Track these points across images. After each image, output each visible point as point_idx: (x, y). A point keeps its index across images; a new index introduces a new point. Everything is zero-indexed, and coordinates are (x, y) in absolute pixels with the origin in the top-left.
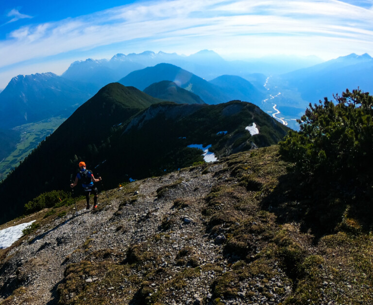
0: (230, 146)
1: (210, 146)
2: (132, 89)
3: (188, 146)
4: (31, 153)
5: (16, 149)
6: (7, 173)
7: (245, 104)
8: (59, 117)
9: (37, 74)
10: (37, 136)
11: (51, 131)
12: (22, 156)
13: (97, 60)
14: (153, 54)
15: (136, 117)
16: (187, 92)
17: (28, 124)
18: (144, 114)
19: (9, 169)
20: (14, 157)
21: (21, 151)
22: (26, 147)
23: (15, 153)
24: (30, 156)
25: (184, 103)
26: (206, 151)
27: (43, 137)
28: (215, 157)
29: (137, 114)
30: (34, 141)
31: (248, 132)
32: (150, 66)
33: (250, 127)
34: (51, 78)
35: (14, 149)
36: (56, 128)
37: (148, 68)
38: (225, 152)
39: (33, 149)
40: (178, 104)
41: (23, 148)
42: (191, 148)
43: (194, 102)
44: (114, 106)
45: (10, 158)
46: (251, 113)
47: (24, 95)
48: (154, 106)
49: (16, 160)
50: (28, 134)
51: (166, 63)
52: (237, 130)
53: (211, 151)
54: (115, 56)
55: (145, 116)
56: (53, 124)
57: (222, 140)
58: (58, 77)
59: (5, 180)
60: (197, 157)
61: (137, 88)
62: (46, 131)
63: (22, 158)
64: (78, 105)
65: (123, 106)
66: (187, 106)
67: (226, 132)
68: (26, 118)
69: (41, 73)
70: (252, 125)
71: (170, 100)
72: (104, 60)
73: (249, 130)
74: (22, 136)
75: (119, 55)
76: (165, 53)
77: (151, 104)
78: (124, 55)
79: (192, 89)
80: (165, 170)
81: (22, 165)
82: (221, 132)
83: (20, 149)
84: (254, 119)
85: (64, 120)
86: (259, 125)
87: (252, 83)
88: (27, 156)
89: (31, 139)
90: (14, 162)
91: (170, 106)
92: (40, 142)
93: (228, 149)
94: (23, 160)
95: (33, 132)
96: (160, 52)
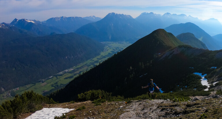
0: (217, 77)
1: (206, 75)
2: (171, 34)
3: (194, 73)
4: (107, 59)
6: (91, 67)
8: (128, 42)
9: (123, 14)
10: (113, 50)
11: (121, 49)
14: (185, 17)
15: (169, 51)
16: (199, 41)
17: (110, 42)
18: (173, 50)
19: (93, 65)
20: (98, 59)
21: (102, 57)
22: (106, 55)
23: (99, 57)
24: (106, 61)
25: (196, 47)
26: (203, 78)
27: (116, 52)
28: (208, 82)
29: (170, 49)
30: (111, 53)
32: (182, 23)
34: (129, 18)
35: (99, 54)
36: (124, 48)
37: (181, 24)
38: (213, 79)
39: (109, 57)
40: (193, 47)
42: (195, 75)
44: (158, 43)
45: (95, 59)
47: (112, 25)
48: (180, 47)
49: (98, 61)
50: (109, 48)
52: (221, 67)
53: (206, 78)
54: (165, 14)
55: (174, 52)
56: (123, 46)
57: (213, 72)
58: (133, 19)
59: (89, 71)
60: (197, 81)
61: (173, 34)
62: (119, 48)
63: (102, 61)
64: (140, 37)
65: (163, 44)
66: (197, 49)
67: (216, 68)
68: (110, 38)
69: (124, 15)
71: (189, 44)
72: (159, 15)
74: (105, 48)
75: (168, 13)
76: (192, 17)
77: (179, 45)
78: (170, 14)
79: (202, 40)
80: (178, 86)
81: (100, 65)
82: (213, 67)
83: (103, 55)
85: (131, 44)
88: (104, 61)
89: (110, 51)
90: (97, 62)
91: (189, 48)
92: (114, 54)
93: (215, 78)
94: (102, 62)
95: (112, 47)
96: (190, 16)
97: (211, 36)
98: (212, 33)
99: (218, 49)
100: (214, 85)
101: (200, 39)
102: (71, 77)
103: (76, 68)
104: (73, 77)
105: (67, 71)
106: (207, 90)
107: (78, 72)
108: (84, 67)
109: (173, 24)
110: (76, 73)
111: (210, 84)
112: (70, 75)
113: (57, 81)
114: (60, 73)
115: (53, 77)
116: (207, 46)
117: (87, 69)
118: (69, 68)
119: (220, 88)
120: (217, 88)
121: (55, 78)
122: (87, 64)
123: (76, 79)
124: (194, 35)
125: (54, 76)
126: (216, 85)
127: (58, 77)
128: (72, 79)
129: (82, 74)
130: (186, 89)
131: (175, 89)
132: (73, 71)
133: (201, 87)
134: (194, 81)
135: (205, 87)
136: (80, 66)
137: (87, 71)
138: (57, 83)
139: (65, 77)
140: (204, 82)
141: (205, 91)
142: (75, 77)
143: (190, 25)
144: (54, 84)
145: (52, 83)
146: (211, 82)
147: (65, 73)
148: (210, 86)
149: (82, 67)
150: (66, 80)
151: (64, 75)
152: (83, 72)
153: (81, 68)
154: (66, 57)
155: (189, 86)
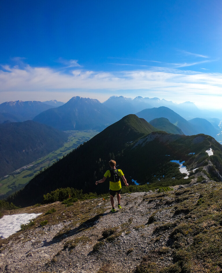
0: (196, 163)
1: (184, 162)
2: (143, 120)
3: (171, 161)
4: (72, 151)
5: (64, 146)
6: (53, 162)
7: (207, 136)
8: (95, 130)
9: (89, 98)
10: (79, 140)
11: (88, 139)
12: (66, 152)
13: (126, 98)
14: (159, 100)
15: (141, 139)
16: (175, 126)
17: (75, 131)
18: (147, 137)
19: (56, 159)
20: (61, 151)
21: (66, 148)
22: (70, 146)
23: (62, 149)
24: (71, 153)
25: (172, 133)
26: (181, 165)
27: (82, 142)
28: (187, 169)
29: (142, 137)
30: (76, 143)
31: (207, 154)
32: (156, 107)
33: (208, 151)
34: (96, 103)
35: (62, 146)
36: (91, 138)
37: (154, 108)
38: (192, 166)
39: (74, 149)
40: (168, 133)
41: (68, 147)
42: (172, 163)
43: (178, 133)
44: (130, 130)
45: (58, 152)
46: (210, 142)
47: (77, 110)
48: (154, 133)
49: (62, 154)
50: (73, 138)
51: (165, 107)
52: (200, 152)
53: (184, 165)
55: (147, 139)
56: (90, 134)
57: (191, 158)
58: (101, 103)
59: (51, 167)
60: (176, 169)
61: (146, 120)
62: (85, 138)
63: (66, 153)
64: (108, 125)
65: (135, 131)
66: (173, 135)
67: (194, 153)
68: (74, 126)
69: (91, 99)
70: (210, 150)
71: (164, 130)
72: (130, 99)
73: (208, 152)
74: (69, 138)
75: (139, 97)
76: (166, 100)
77: (152, 131)
78: (142, 98)
79: (177, 125)
80: (155, 176)
81: (64, 158)
82: (191, 153)
83: (66, 147)
84: (211, 146)
85: (98, 133)
86: (214, 150)
87: (212, 124)
88: (69, 153)
89: (75, 141)
90: (60, 155)
91: (163, 134)
92: (79, 145)
93: (195, 164)
94: (66, 155)
95: (77, 137)
96: (163, 99)
97: (187, 120)
98: (188, 118)
99: (196, 134)
100: (194, 172)
101: (176, 124)
102: (30, 175)
103: (36, 163)
104: (33, 174)
105: (25, 167)
106: (187, 178)
107: (38, 168)
108: (46, 161)
109: (145, 109)
110: (36, 169)
111: (189, 172)
112: (29, 172)
113: (14, 181)
114: (17, 171)
115: (8, 177)
116: (182, 130)
117: (49, 164)
118: (28, 164)
119: (201, 174)
120: (198, 175)
121: (11, 177)
122: (48, 158)
123: (37, 177)
124: (168, 120)
125: (10, 174)
126: (196, 171)
127: (15, 175)
128: (32, 178)
129: (43, 170)
130: (164, 178)
131: (152, 180)
132: (33, 168)
133: (180, 175)
134: (171, 169)
135: (185, 175)
136: (40, 161)
137: (50, 166)
138: (14, 183)
139: (23, 175)
140: (183, 170)
141: (185, 179)
142: (35, 174)
143: (164, 110)
144: (11, 185)
145: (9, 184)
146: (190, 169)
147: (24, 170)
148: (190, 173)
149: (43, 162)
150: (25, 179)
151: (21, 173)
152: (44, 168)
153: (41, 163)
154: (24, 151)
155: (167, 175)
